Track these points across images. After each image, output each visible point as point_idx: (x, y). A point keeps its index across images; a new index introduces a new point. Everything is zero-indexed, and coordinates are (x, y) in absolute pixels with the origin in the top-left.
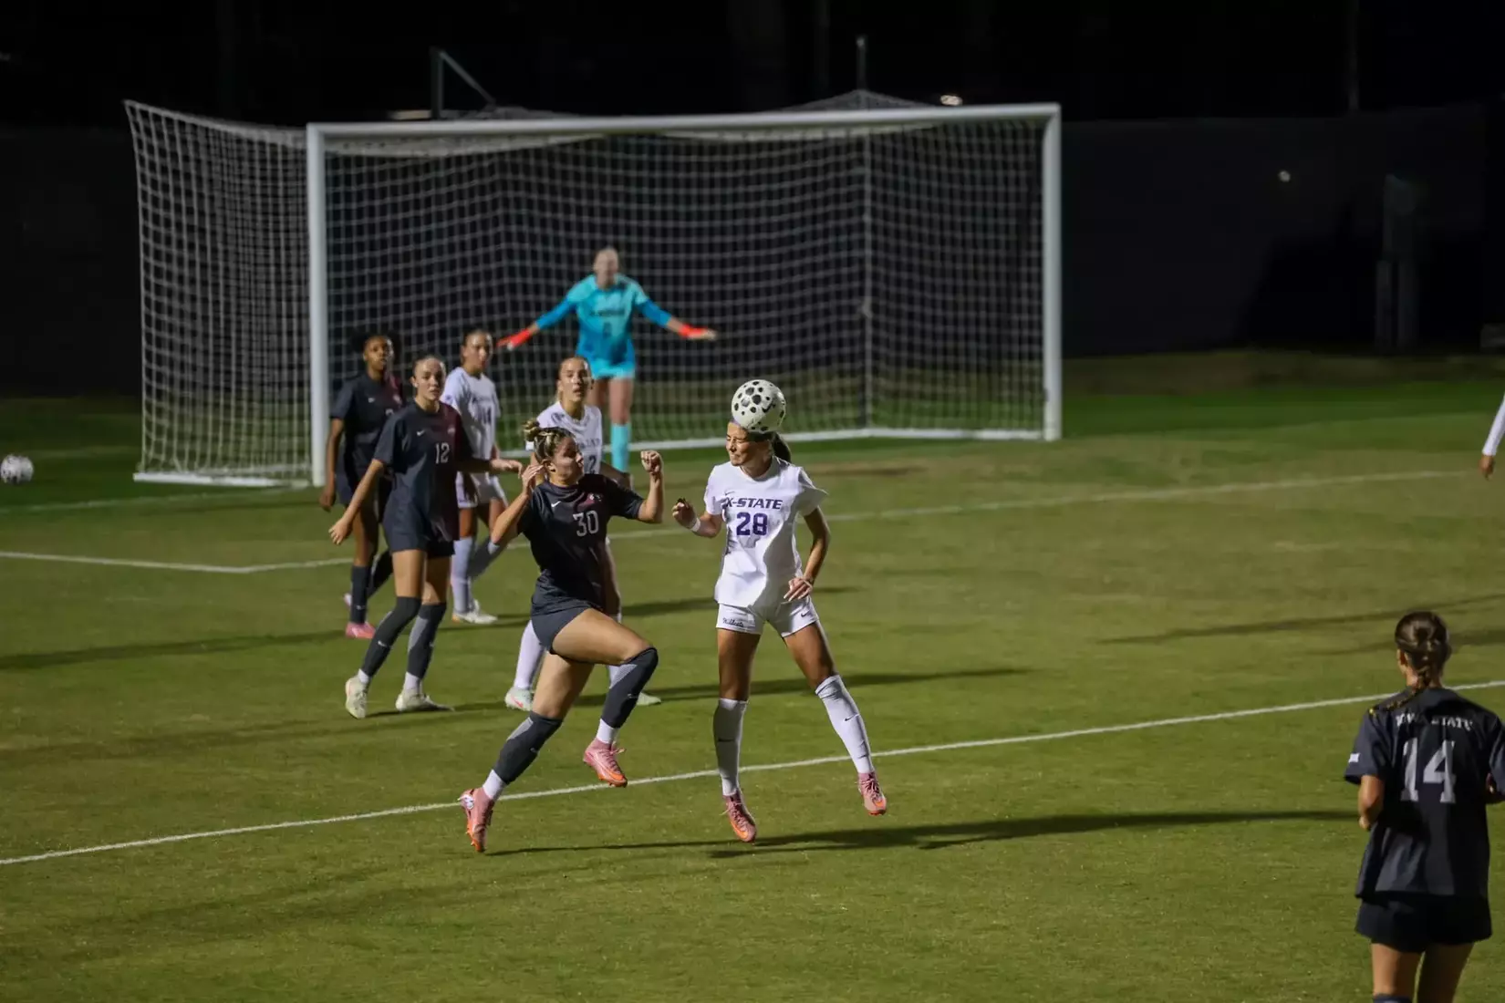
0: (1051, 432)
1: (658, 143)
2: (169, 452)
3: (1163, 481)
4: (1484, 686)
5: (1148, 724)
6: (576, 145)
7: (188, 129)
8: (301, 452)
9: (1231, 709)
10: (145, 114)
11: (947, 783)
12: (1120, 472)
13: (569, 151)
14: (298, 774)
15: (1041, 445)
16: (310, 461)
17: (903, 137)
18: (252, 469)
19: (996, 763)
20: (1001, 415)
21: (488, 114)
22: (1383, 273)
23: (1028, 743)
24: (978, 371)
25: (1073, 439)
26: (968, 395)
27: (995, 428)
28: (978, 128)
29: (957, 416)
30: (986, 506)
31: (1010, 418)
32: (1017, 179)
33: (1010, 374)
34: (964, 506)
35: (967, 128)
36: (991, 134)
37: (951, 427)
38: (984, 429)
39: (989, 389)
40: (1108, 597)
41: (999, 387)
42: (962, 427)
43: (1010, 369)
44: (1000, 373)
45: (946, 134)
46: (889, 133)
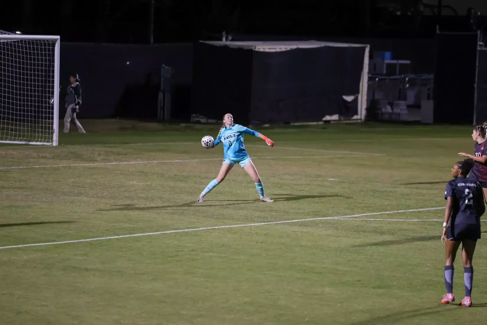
0: (55, 144)
3: (93, 160)
4: (198, 229)
9: (118, 235)
11: (25, 258)
12: (78, 157)
15: (52, 147)
17: (7, 43)
19: (41, 251)
20: (38, 137)
22: (161, 96)
23: (52, 244)
24: (31, 122)
25: (62, 146)
26: (28, 131)
27: (36, 141)
28: (33, 42)
29: (24, 136)
30: (34, 167)
31: (42, 138)
32: (46, 60)
33: (42, 124)
34: (27, 166)
35: (29, 43)
36: (37, 45)
37: (21, 140)
38: (33, 141)
39: (35, 128)
40: (76, 198)
41: (38, 128)
42: (25, 140)
43: (42, 122)
44: (38, 123)
45: (22, 43)
46: (3, 42)
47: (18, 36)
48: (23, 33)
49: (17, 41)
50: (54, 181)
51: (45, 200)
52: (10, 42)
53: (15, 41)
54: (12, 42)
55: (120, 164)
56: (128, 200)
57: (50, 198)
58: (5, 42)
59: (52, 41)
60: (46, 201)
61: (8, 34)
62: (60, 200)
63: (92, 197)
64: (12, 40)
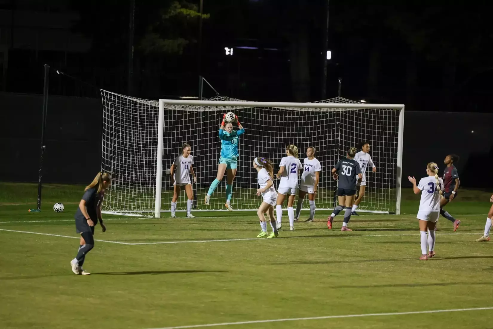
0: (397, 213)
2: (108, 204)
5: (433, 311)
6: (245, 110)
7: (120, 99)
8: (151, 206)
10: (106, 93)
14: (153, 313)
16: (154, 209)
17: (352, 112)
18: (135, 211)
20: (380, 206)
21: (217, 98)
23: (394, 315)
24: (374, 191)
25: (404, 215)
26: (370, 199)
27: (379, 210)
28: (377, 111)
29: (366, 205)
30: (376, 235)
31: (384, 207)
32: (389, 128)
33: (384, 192)
34: (369, 235)
35: (374, 111)
36: (382, 113)
37: (363, 209)
38: (376, 210)
39: (377, 197)
40: (418, 268)
41: (380, 197)
42: (367, 209)
43: (384, 190)
44: (381, 192)
45: (367, 112)
46: (348, 111)
47: (363, 105)
48: (368, 102)
49: (362, 110)
50: (396, 251)
51: (386, 269)
52: (355, 110)
53: (360, 110)
54: (357, 110)
55: (462, 235)
56: (472, 272)
57: (392, 267)
58: (350, 111)
59: (397, 110)
60: (388, 270)
61: (354, 103)
62: (401, 270)
63: (434, 268)
64: (358, 109)
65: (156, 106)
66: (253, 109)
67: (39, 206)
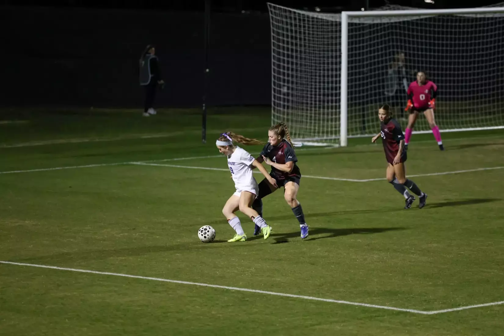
1: (454, 18)
7: (297, 15)
8: (336, 133)
10: (275, 7)
13: (419, 22)
16: (340, 135)
21: (388, 8)
65: (338, 20)
66: (434, 18)
67: (204, 137)
